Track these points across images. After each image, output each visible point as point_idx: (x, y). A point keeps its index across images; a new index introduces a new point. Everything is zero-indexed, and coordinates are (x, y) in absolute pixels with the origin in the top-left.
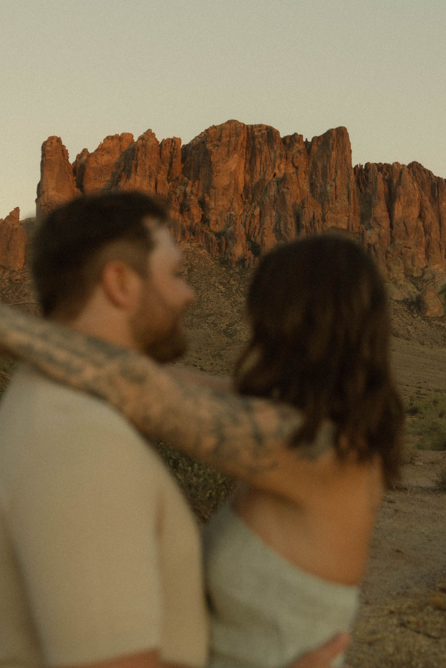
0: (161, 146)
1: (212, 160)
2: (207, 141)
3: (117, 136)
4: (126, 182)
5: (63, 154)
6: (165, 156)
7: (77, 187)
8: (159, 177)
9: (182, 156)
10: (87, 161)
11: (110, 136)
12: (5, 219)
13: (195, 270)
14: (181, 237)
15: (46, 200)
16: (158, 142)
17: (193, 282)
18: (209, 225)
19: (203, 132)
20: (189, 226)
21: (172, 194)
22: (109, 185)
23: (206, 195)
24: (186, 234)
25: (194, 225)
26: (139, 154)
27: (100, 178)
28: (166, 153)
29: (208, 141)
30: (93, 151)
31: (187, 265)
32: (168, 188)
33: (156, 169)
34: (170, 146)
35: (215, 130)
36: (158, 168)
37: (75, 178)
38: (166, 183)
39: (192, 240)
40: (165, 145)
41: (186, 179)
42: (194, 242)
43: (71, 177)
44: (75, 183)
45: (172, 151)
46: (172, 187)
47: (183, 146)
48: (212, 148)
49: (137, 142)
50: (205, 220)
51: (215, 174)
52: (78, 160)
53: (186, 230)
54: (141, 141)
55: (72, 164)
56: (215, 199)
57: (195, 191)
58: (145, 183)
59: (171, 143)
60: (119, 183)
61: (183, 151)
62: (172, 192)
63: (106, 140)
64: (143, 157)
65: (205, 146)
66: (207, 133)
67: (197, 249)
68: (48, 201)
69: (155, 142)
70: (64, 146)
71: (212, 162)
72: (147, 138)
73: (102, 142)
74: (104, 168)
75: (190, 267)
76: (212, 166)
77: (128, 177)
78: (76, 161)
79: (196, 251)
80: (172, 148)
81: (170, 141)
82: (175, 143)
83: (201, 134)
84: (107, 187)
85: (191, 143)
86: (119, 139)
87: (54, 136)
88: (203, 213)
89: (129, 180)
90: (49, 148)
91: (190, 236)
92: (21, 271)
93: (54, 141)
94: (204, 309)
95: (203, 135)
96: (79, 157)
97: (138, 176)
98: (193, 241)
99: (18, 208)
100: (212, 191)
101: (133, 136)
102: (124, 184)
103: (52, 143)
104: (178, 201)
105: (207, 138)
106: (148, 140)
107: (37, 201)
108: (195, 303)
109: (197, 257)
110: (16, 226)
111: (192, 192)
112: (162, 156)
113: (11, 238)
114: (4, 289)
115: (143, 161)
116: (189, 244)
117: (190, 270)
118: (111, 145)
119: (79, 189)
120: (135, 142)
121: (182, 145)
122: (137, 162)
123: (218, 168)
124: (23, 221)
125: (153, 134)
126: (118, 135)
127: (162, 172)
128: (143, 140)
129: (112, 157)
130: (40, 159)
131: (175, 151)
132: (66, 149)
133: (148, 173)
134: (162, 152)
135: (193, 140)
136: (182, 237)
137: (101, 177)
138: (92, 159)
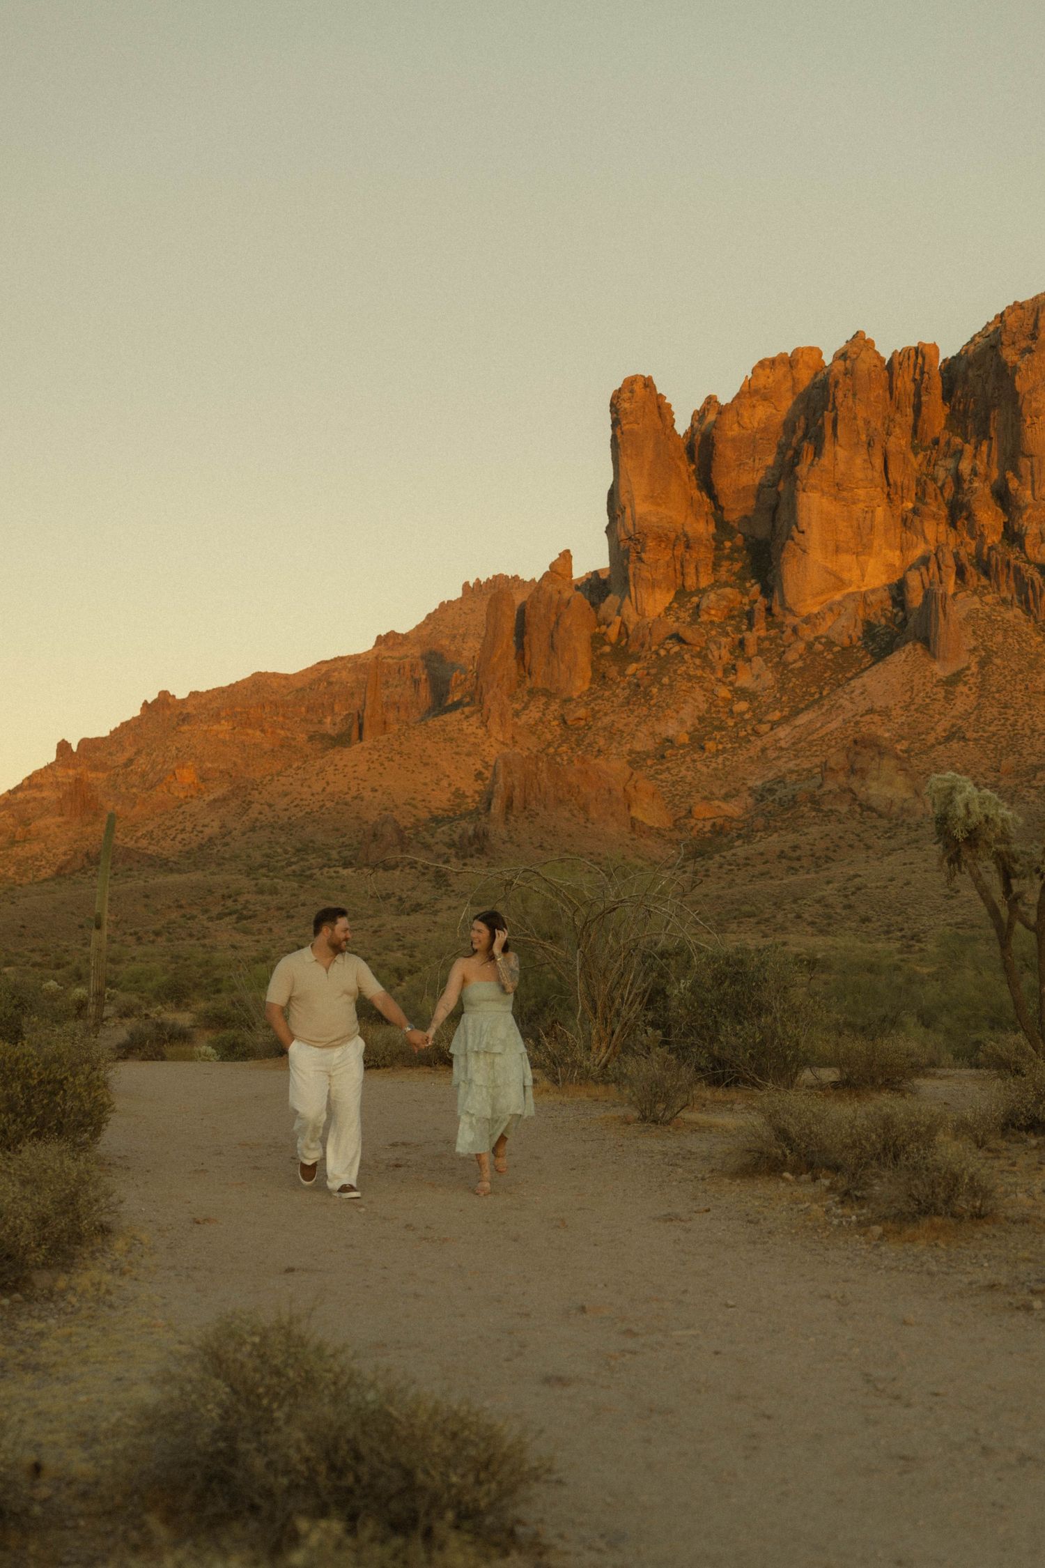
0: (890, 367)
1: (1018, 389)
2: (1002, 344)
3: (782, 356)
4: (812, 465)
5: (660, 414)
6: (903, 390)
7: (700, 488)
8: (893, 443)
9: (943, 387)
10: (714, 425)
11: (765, 360)
12: (541, 579)
13: (998, 661)
14: (956, 583)
15: (631, 528)
16: (882, 360)
17: (994, 689)
18: (1022, 547)
19: (990, 321)
20: (974, 554)
21: (925, 481)
22: (773, 475)
23: (1010, 475)
24: (968, 575)
25: (985, 550)
26: (840, 395)
27: (750, 462)
28: (905, 384)
29: (1006, 343)
30: (729, 400)
31: (975, 649)
32: (916, 467)
33: (884, 424)
34: (912, 367)
35: (1020, 312)
36: (887, 422)
37: (694, 467)
38: (911, 456)
39: (983, 587)
40: (900, 364)
41: (958, 440)
42: (989, 593)
43: (682, 466)
44: (694, 478)
45: (917, 377)
46: (925, 463)
47: (945, 361)
48: (1015, 358)
49: (831, 364)
50: (1013, 536)
51: (1029, 421)
52: (696, 424)
53: (967, 564)
54: (842, 362)
55: (682, 435)
56: (1033, 482)
57: (981, 469)
58: (859, 461)
59: (914, 358)
60: (798, 468)
61: (945, 375)
62: (927, 475)
63: (760, 371)
64: (851, 403)
65: (999, 357)
66: (1001, 322)
67: (998, 608)
68: (634, 528)
69: (876, 361)
70: (661, 395)
71: (1017, 394)
72: (855, 353)
73: (750, 376)
74: (758, 436)
75: (983, 654)
76: (1020, 403)
77: (818, 452)
78: (692, 426)
79: (996, 614)
80: (917, 371)
81: (913, 353)
82: (924, 358)
83: (985, 328)
84: (769, 480)
85: (963, 353)
86: (789, 362)
87: (637, 375)
88: (1006, 520)
89: (819, 458)
90: (626, 405)
91: (979, 580)
92: (585, 698)
93: (638, 387)
94: (1025, 752)
95: (991, 328)
96: (697, 417)
97: (840, 446)
98: (986, 591)
99: (568, 551)
100: (1024, 463)
101: (820, 354)
102: (809, 470)
103: (632, 391)
104: (943, 497)
105: (1000, 335)
106: (856, 359)
107: (609, 530)
108: (1001, 743)
109: (998, 629)
110: (567, 594)
111: (974, 472)
112: (896, 393)
113: (557, 623)
114: (549, 745)
115: (850, 409)
116: (976, 598)
117: (983, 664)
118: (770, 380)
119: (703, 494)
120: (826, 367)
121: (941, 361)
122: (836, 414)
123: (1034, 405)
124: (581, 579)
125: (869, 344)
126: (786, 354)
127: (897, 430)
128: (845, 361)
129: (776, 409)
130: (609, 432)
131: (926, 376)
132: (666, 401)
133: (864, 437)
134: (894, 383)
135: (967, 344)
136: (959, 582)
137: (752, 460)
138: (729, 417)
